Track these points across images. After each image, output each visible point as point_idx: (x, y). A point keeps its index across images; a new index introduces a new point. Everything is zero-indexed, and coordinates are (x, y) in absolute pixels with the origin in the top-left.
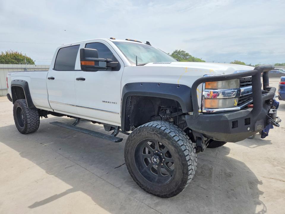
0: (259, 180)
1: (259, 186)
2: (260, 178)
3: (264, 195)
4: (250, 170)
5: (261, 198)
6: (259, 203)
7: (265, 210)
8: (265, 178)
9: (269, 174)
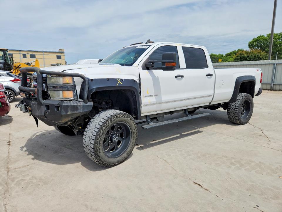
0: (35, 160)
1: (33, 157)
2: (36, 161)
3: (26, 154)
4: (48, 162)
5: (27, 153)
6: (26, 151)
7: (22, 150)
8: (33, 163)
9: (32, 167)
